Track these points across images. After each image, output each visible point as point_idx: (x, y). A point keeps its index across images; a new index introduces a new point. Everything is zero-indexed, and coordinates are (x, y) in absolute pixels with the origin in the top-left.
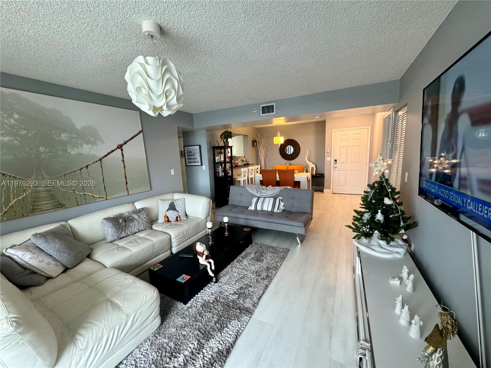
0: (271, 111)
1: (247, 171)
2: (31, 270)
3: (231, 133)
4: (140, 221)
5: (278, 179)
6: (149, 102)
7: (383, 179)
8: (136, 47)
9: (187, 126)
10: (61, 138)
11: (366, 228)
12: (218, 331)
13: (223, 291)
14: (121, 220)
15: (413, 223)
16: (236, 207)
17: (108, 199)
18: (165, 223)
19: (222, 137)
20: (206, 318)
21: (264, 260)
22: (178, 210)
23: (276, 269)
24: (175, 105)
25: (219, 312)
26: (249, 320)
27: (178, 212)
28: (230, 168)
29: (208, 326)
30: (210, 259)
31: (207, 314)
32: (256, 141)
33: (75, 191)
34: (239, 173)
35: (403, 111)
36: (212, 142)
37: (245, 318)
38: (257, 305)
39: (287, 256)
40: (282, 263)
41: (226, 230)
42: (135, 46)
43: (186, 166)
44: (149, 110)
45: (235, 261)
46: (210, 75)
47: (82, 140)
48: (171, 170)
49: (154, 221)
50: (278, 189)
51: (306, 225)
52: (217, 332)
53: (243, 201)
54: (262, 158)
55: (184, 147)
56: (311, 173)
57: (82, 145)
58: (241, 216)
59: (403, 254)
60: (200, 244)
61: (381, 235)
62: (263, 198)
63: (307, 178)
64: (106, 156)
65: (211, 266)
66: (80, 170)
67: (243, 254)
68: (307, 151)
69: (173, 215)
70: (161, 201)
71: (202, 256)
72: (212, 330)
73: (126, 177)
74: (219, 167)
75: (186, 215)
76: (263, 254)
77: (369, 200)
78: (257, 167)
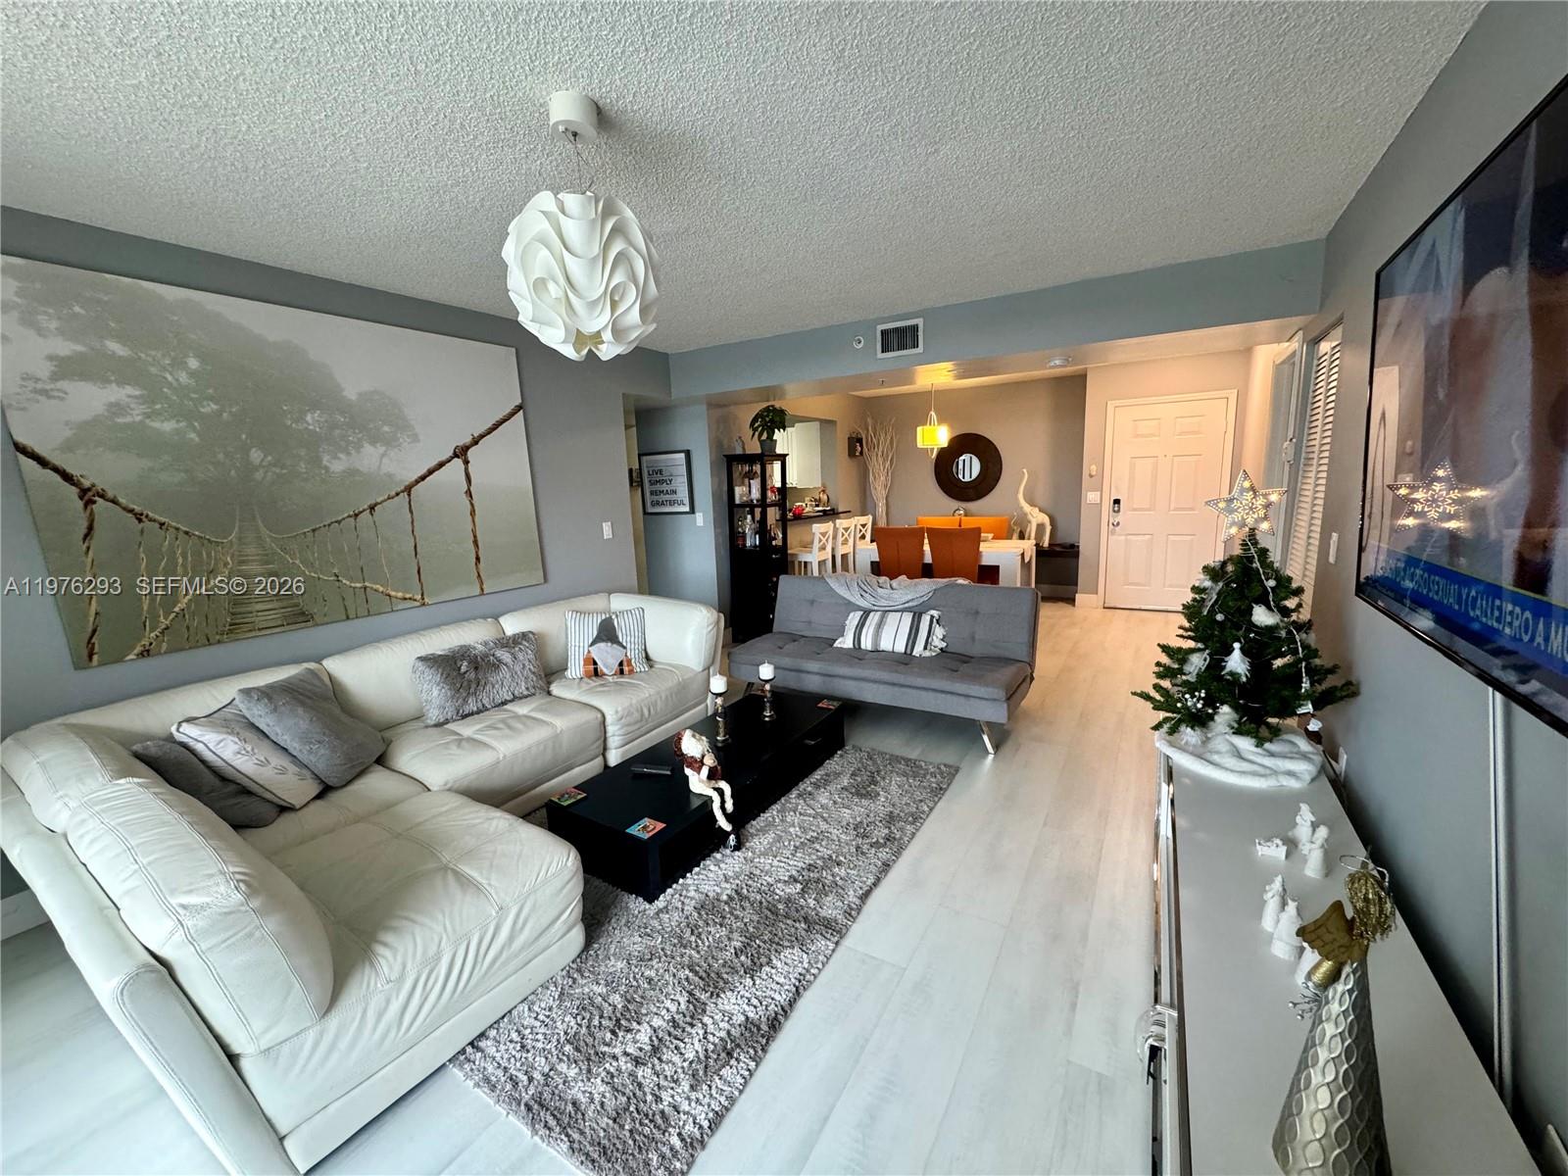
0: (909, 342)
1: (831, 533)
2: (239, 784)
3: (782, 412)
4: (518, 668)
5: (928, 559)
6: (567, 320)
7: (1253, 551)
8: (526, 163)
9: (651, 394)
10: (305, 425)
11: (1195, 700)
12: (745, 973)
13: (758, 872)
14: (465, 663)
15: (1344, 685)
16: (795, 641)
17: (428, 605)
18: (586, 680)
19: (756, 425)
20: (711, 939)
21: (881, 793)
22: (624, 644)
23: (915, 819)
24: (635, 327)
25: (745, 925)
26: (833, 951)
27: (625, 648)
28: (780, 523)
29: (717, 960)
30: (722, 779)
31: (712, 929)
32: (860, 441)
33: (340, 578)
34: (808, 539)
35: (1331, 341)
36: (725, 442)
37: (822, 944)
38: (858, 914)
39: (951, 787)
40: (936, 803)
41: (768, 705)
42: (523, 161)
43: (646, 516)
44: (563, 342)
45: (794, 794)
46: (728, 238)
47: (360, 432)
48: (604, 524)
49: (554, 674)
50: (925, 586)
51: (1011, 696)
52: (741, 976)
53: (819, 622)
54: (879, 492)
55: (640, 455)
56: (1034, 542)
57: (358, 447)
58: (813, 666)
59: (1308, 778)
60: (694, 736)
61: (1241, 718)
62: (879, 613)
63: (1023, 554)
64: (423, 478)
65: (723, 802)
66: (352, 519)
67: (818, 775)
68: (1025, 470)
69: (609, 656)
70: (574, 616)
71: (698, 771)
72: (728, 970)
73: (476, 542)
74: (746, 519)
75: (648, 658)
76: (879, 779)
77: (1205, 613)
78: (863, 520)
